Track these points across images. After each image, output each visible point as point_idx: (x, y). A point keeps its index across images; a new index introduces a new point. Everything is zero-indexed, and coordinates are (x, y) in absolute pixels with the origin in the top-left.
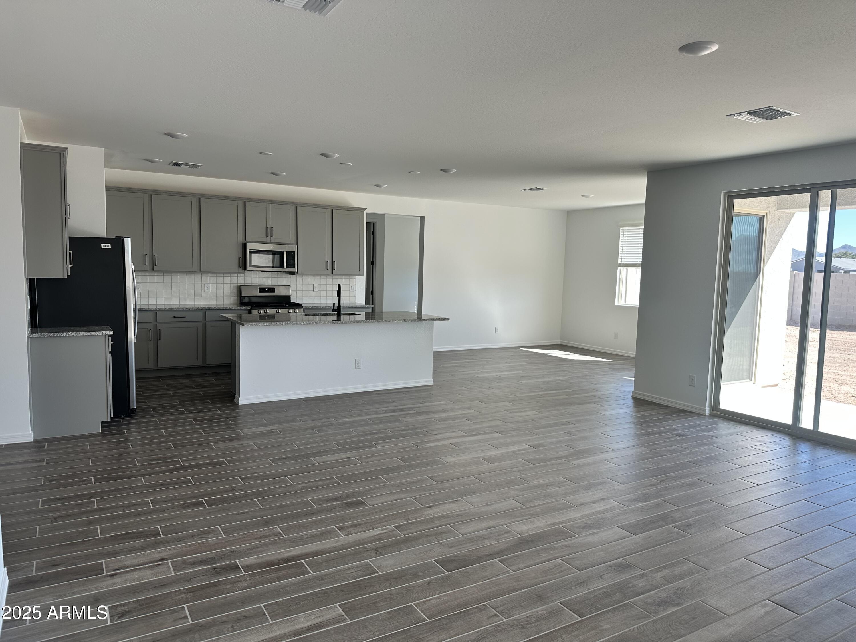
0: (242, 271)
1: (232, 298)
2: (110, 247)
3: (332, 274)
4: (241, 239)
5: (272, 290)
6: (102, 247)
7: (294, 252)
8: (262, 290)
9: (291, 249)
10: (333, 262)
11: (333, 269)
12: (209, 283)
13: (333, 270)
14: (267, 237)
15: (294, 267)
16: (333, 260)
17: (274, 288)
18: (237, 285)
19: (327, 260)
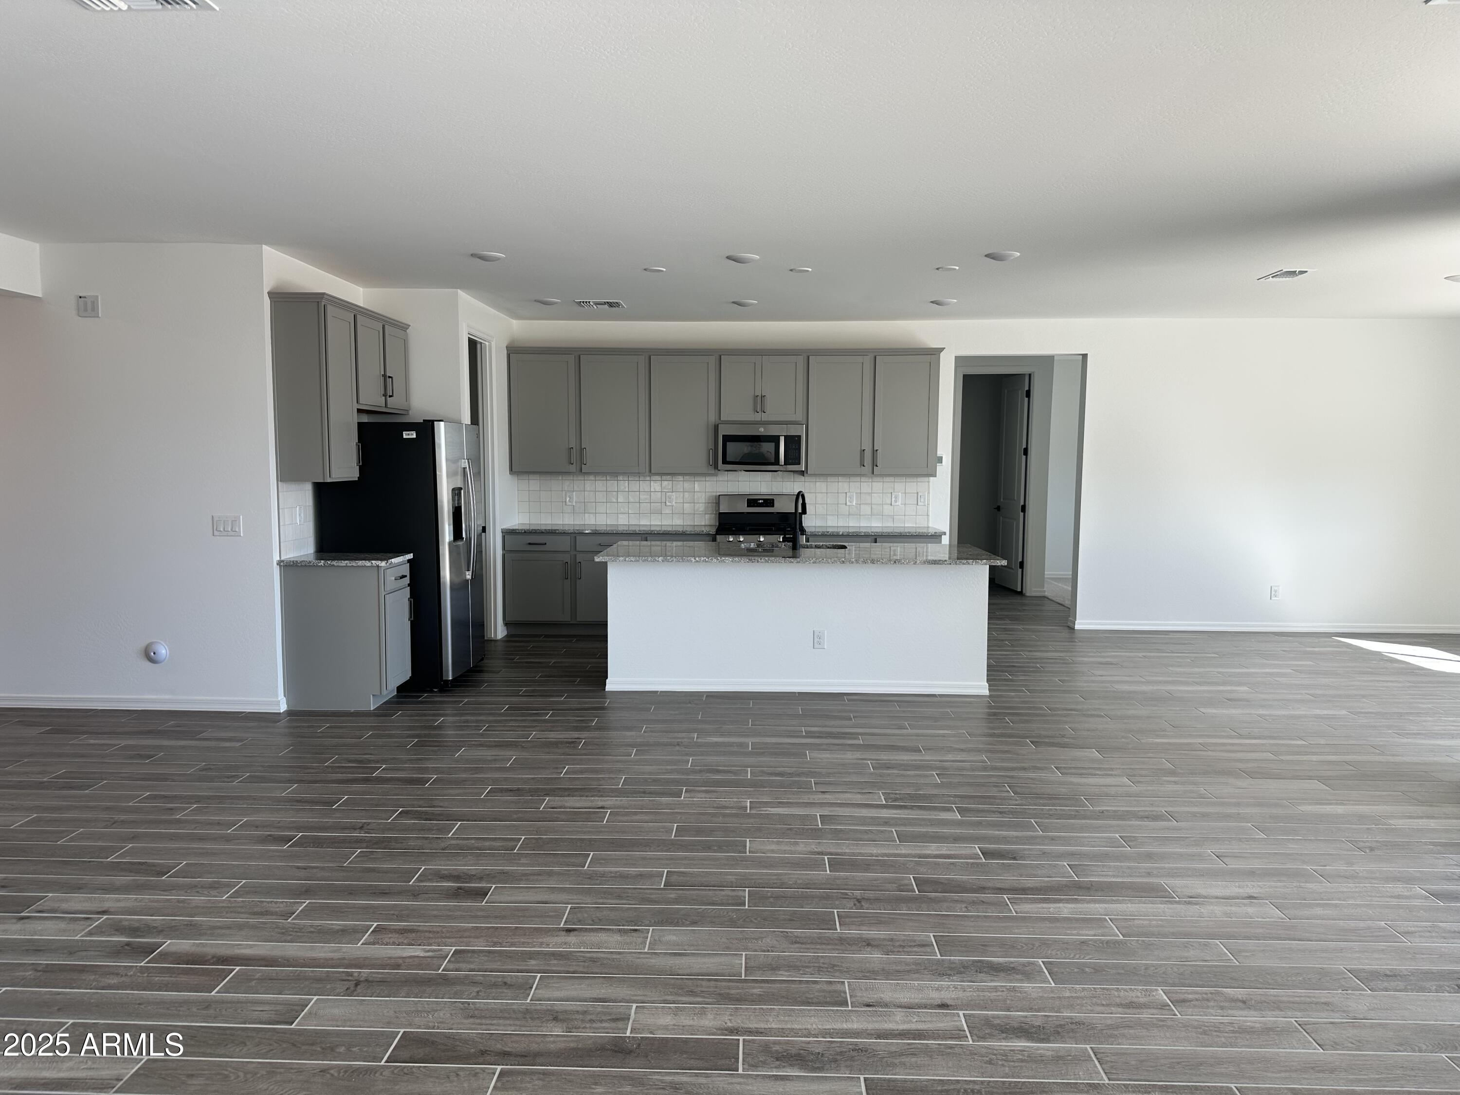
0: (713, 472)
1: (707, 516)
2: (414, 436)
3: (873, 473)
4: (713, 418)
5: (769, 502)
6: (405, 437)
7: (799, 437)
8: (752, 502)
9: (793, 431)
10: (874, 452)
11: (874, 464)
12: (672, 492)
13: (875, 467)
14: (756, 413)
15: (799, 463)
16: (875, 449)
17: (773, 500)
18: (715, 494)
19: (863, 449)
